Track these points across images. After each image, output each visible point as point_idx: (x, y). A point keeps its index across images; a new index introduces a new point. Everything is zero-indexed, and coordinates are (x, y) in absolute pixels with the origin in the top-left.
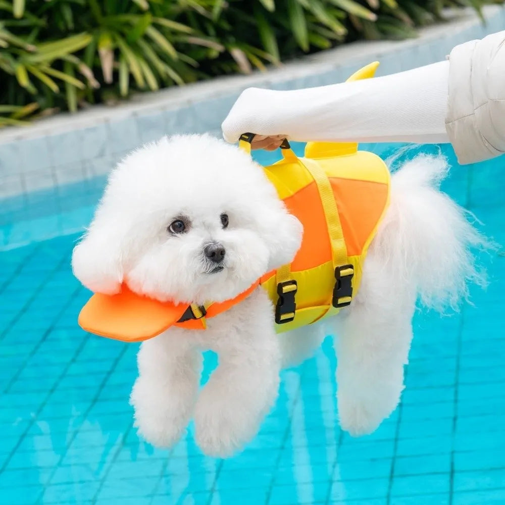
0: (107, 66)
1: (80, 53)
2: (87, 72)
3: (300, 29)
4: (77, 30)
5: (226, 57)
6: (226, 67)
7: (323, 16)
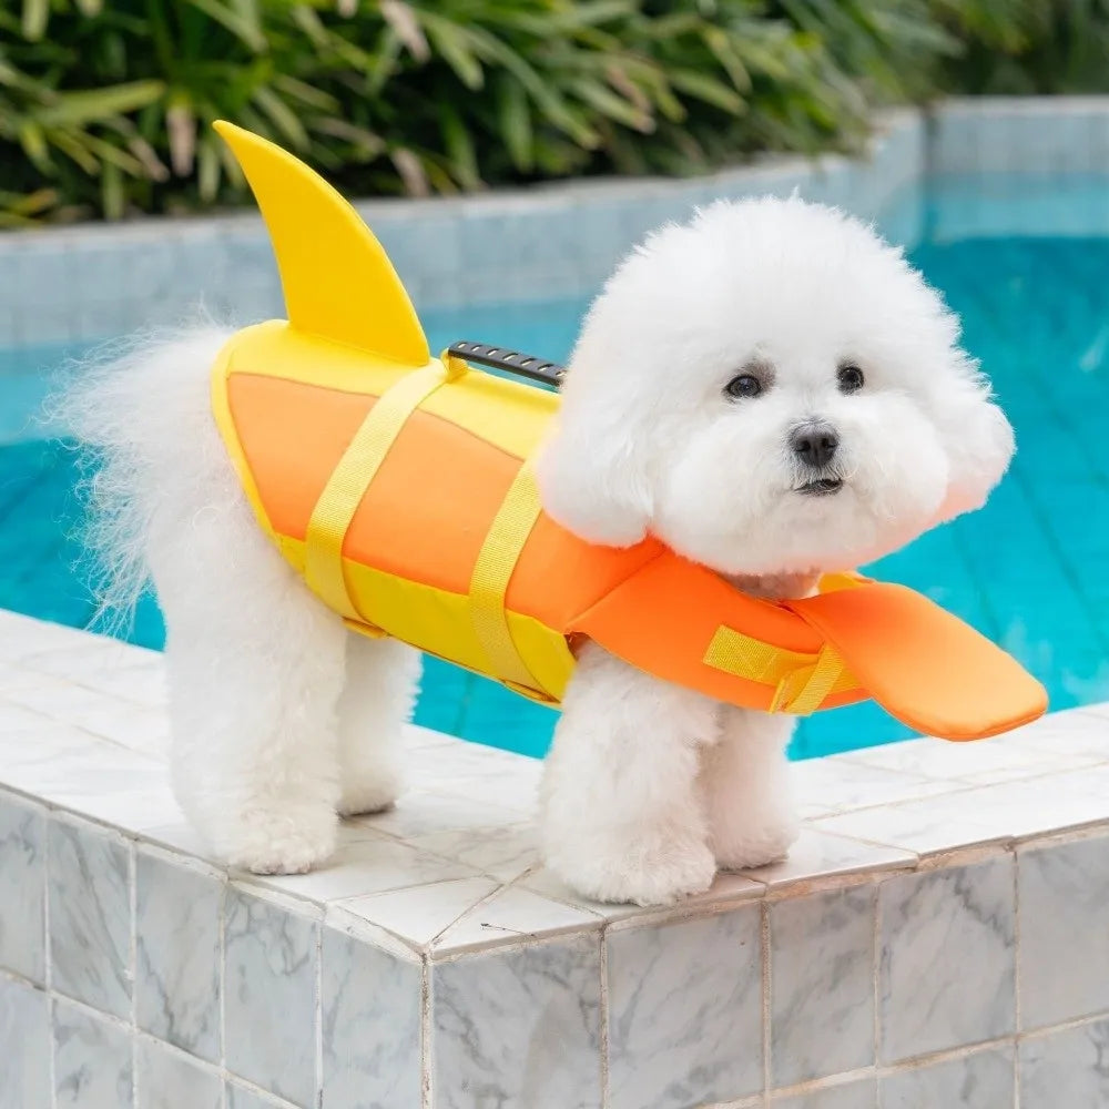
0: (182, 145)
1: (134, 115)
2: (143, 149)
3: (517, 131)
4: (131, 78)
5: (385, 165)
6: (383, 181)
7: (558, 113)
